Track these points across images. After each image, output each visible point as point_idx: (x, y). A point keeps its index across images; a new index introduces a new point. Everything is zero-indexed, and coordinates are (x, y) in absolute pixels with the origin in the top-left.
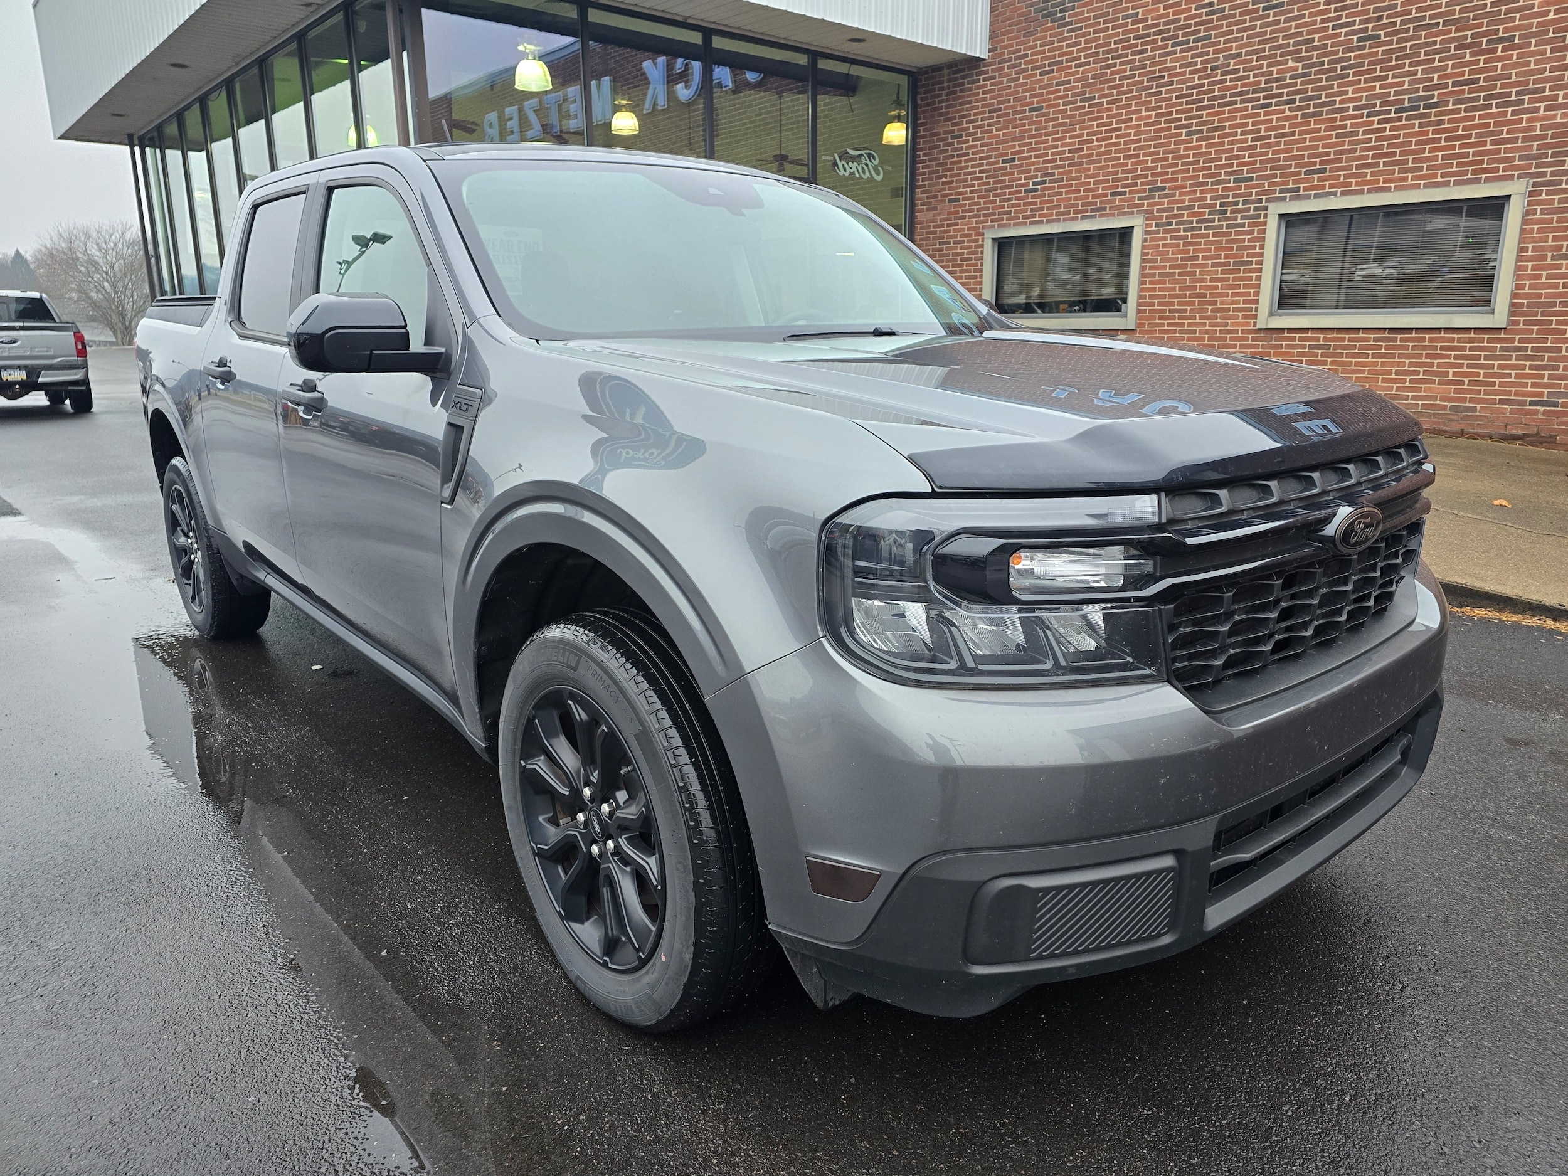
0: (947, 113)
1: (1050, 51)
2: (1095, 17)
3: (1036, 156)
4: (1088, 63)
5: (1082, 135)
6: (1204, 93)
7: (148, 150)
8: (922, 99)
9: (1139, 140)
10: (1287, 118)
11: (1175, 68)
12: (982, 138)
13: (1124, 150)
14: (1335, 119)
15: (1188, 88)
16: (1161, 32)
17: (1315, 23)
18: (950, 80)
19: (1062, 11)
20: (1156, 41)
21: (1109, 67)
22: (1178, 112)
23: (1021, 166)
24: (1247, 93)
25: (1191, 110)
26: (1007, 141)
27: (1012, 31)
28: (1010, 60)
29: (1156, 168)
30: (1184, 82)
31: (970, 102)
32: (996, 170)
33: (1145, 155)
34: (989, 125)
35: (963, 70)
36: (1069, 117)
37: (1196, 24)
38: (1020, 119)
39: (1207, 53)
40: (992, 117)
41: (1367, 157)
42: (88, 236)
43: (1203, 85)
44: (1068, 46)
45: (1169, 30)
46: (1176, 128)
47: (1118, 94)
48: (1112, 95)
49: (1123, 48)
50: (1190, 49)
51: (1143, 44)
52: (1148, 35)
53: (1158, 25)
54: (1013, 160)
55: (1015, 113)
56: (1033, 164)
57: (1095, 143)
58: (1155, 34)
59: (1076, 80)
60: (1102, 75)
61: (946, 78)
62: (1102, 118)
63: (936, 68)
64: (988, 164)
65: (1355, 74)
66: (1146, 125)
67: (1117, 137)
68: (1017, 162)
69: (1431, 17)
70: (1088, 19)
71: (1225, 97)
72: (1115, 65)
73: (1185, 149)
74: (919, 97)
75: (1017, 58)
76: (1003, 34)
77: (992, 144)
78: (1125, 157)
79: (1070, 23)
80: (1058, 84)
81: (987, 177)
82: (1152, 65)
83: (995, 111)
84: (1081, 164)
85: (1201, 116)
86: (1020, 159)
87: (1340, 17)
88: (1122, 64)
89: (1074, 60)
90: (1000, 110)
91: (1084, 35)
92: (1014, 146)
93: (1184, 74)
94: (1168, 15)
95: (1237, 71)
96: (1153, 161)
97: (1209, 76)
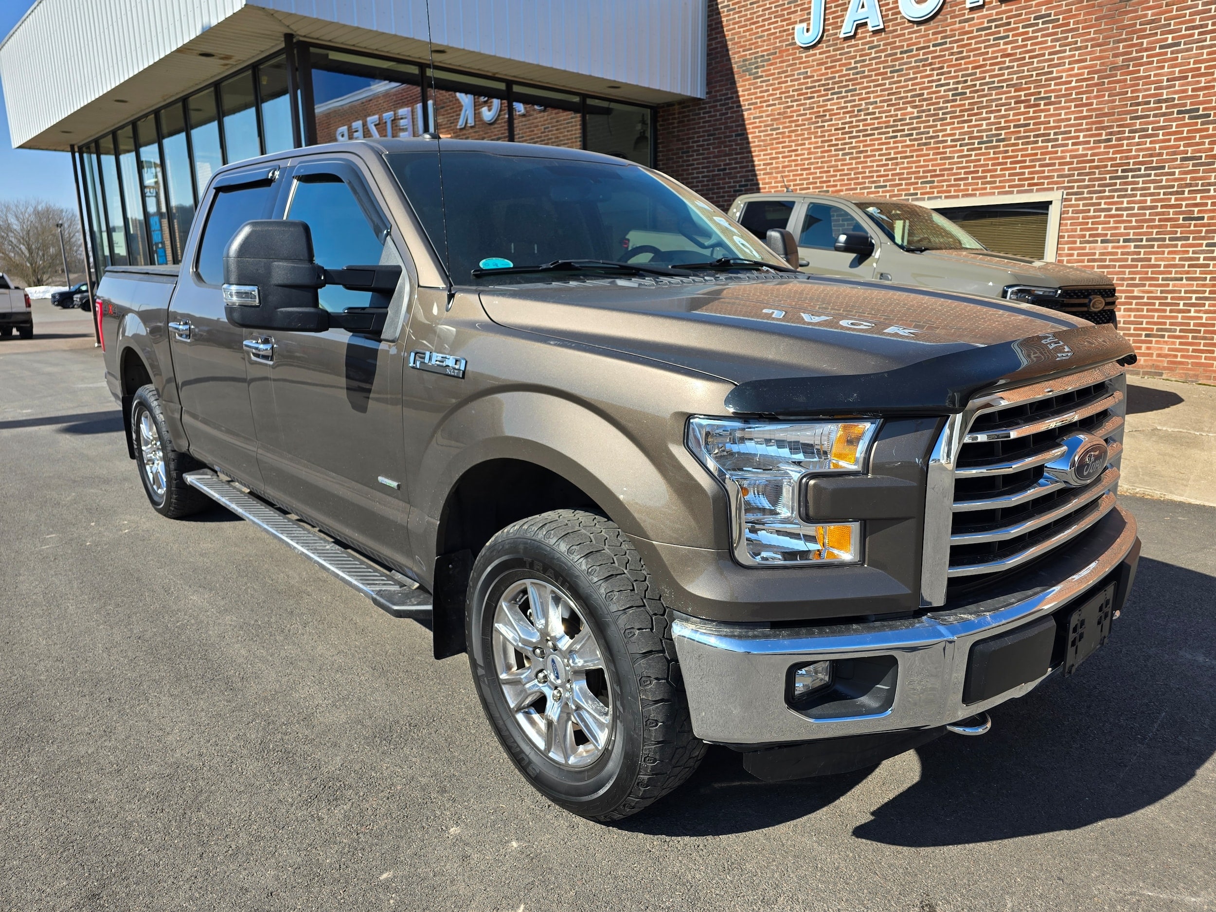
0: (679, 136)
1: (749, 95)
2: (779, 73)
3: (741, 167)
4: (774, 105)
5: (771, 154)
6: (853, 127)
7: (85, 156)
8: (661, 125)
9: (810, 159)
10: (907, 146)
11: (833, 110)
12: (703, 154)
13: (801, 165)
14: (939, 148)
15: (842, 124)
16: (823, 85)
17: (924, 82)
18: (680, 113)
19: (756, 68)
20: (819, 91)
21: (789, 107)
22: (836, 140)
23: (730, 173)
24: (881, 128)
25: (844, 139)
26: (721, 156)
27: (722, 81)
28: (721, 100)
29: (822, 177)
30: (840, 119)
31: (694, 129)
32: (713, 176)
33: (815, 168)
34: (708, 145)
35: (689, 106)
36: (763, 141)
37: (847, 81)
38: (730, 141)
39: (854, 101)
40: (710, 140)
41: (960, 174)
42: (8, 208)
43: (852, 122)
44: (761, 92)
45: (828, 84)
46: (836, 150)
47: (796, 126)
48: (791, 127)
49: (798, 95)
50: (843, 97)
51: (812, 93)
52: (815, 87)
53: (821, 80)
54: (725, 169)
55: (725, 137)
56: (739, 172)
57: (781, 159)
58: (819, 86)
59: (768, 116)
60: (785, 113)
61: (677, 111)
62: (785, 142)
63: (670, 105)
64: (708, 172)
65: (951, 118)
66: (815, 148)
67: (796, 155)
68: (728, 171)
69: (999, 82)
70: (774, 74)
71: (867, 130)
72: (793, 106)
73: (842, 165)
74: (658, 124)
75: (726, 99)
76: (716, 82)
77: (710, 158)
78: (802, 170)
79: (761, 77)
80: (754, 118)
81: (708, 181)
82: (818, 107)
83: (711, 135)
84: (771, 173)
85: (851, 143)
86: (730, 169)
87: (940, 80)
88: (798, 105)
89: (765, 101)
90: (715, 134)
91: (771, 85)
92: (725, 160)
93: (839, 114)
94: (827, 73)
95: (874, 113)
96: (820, 173)
97: (856, 116)
